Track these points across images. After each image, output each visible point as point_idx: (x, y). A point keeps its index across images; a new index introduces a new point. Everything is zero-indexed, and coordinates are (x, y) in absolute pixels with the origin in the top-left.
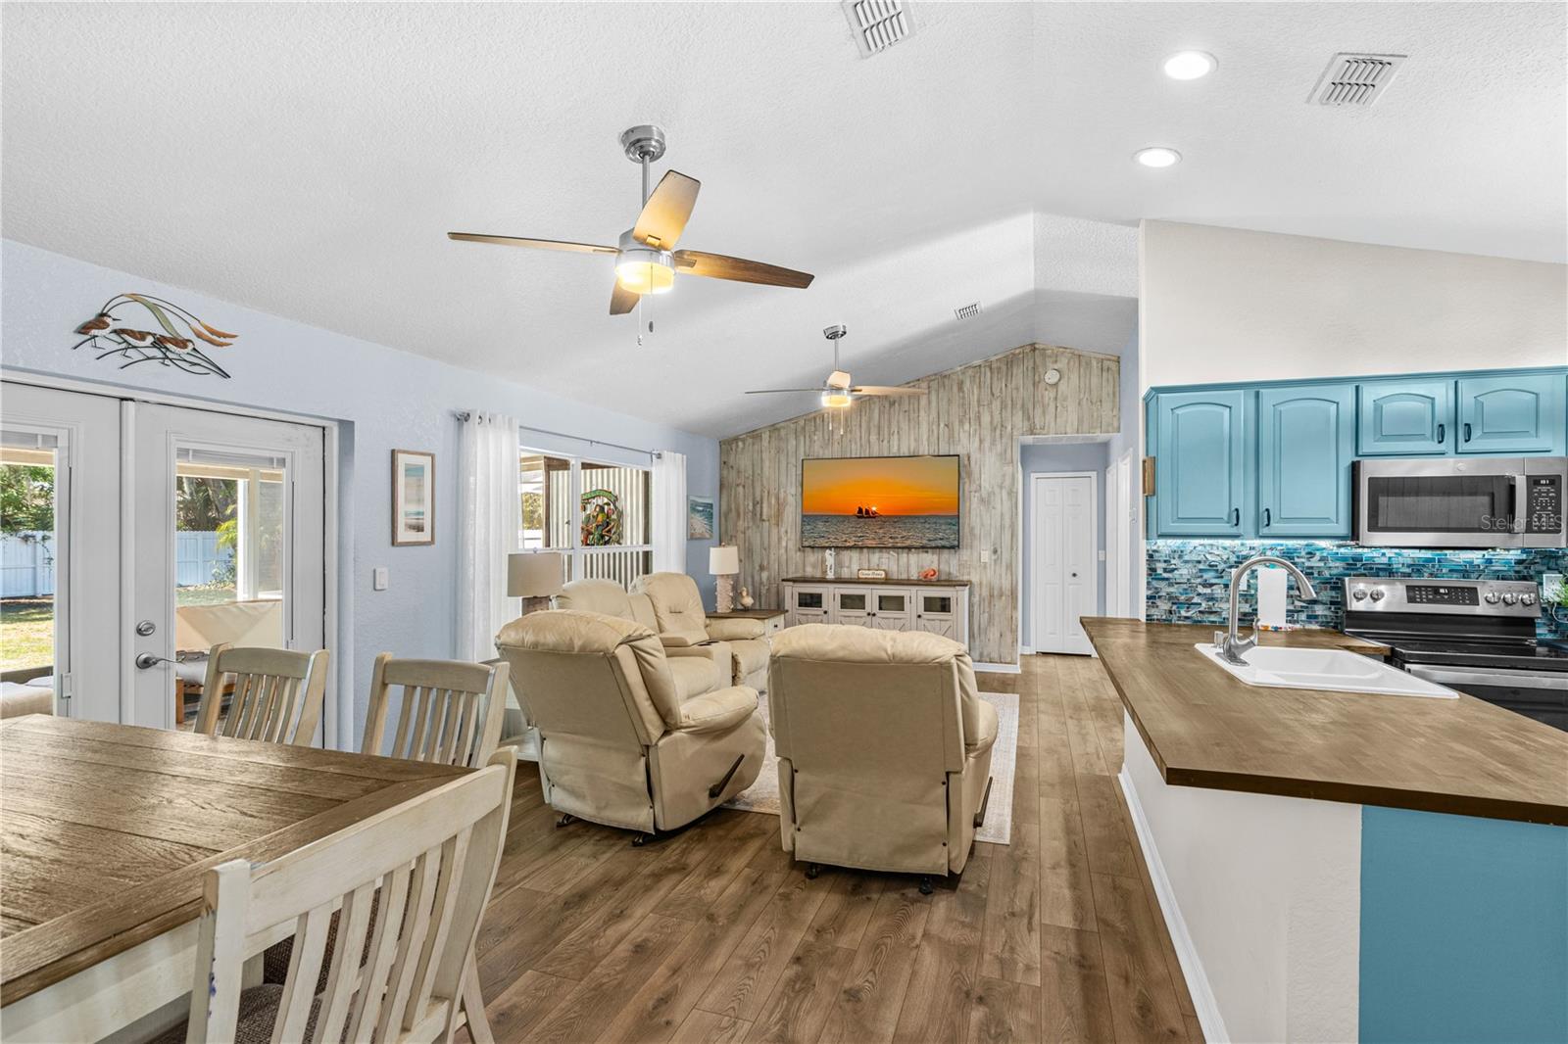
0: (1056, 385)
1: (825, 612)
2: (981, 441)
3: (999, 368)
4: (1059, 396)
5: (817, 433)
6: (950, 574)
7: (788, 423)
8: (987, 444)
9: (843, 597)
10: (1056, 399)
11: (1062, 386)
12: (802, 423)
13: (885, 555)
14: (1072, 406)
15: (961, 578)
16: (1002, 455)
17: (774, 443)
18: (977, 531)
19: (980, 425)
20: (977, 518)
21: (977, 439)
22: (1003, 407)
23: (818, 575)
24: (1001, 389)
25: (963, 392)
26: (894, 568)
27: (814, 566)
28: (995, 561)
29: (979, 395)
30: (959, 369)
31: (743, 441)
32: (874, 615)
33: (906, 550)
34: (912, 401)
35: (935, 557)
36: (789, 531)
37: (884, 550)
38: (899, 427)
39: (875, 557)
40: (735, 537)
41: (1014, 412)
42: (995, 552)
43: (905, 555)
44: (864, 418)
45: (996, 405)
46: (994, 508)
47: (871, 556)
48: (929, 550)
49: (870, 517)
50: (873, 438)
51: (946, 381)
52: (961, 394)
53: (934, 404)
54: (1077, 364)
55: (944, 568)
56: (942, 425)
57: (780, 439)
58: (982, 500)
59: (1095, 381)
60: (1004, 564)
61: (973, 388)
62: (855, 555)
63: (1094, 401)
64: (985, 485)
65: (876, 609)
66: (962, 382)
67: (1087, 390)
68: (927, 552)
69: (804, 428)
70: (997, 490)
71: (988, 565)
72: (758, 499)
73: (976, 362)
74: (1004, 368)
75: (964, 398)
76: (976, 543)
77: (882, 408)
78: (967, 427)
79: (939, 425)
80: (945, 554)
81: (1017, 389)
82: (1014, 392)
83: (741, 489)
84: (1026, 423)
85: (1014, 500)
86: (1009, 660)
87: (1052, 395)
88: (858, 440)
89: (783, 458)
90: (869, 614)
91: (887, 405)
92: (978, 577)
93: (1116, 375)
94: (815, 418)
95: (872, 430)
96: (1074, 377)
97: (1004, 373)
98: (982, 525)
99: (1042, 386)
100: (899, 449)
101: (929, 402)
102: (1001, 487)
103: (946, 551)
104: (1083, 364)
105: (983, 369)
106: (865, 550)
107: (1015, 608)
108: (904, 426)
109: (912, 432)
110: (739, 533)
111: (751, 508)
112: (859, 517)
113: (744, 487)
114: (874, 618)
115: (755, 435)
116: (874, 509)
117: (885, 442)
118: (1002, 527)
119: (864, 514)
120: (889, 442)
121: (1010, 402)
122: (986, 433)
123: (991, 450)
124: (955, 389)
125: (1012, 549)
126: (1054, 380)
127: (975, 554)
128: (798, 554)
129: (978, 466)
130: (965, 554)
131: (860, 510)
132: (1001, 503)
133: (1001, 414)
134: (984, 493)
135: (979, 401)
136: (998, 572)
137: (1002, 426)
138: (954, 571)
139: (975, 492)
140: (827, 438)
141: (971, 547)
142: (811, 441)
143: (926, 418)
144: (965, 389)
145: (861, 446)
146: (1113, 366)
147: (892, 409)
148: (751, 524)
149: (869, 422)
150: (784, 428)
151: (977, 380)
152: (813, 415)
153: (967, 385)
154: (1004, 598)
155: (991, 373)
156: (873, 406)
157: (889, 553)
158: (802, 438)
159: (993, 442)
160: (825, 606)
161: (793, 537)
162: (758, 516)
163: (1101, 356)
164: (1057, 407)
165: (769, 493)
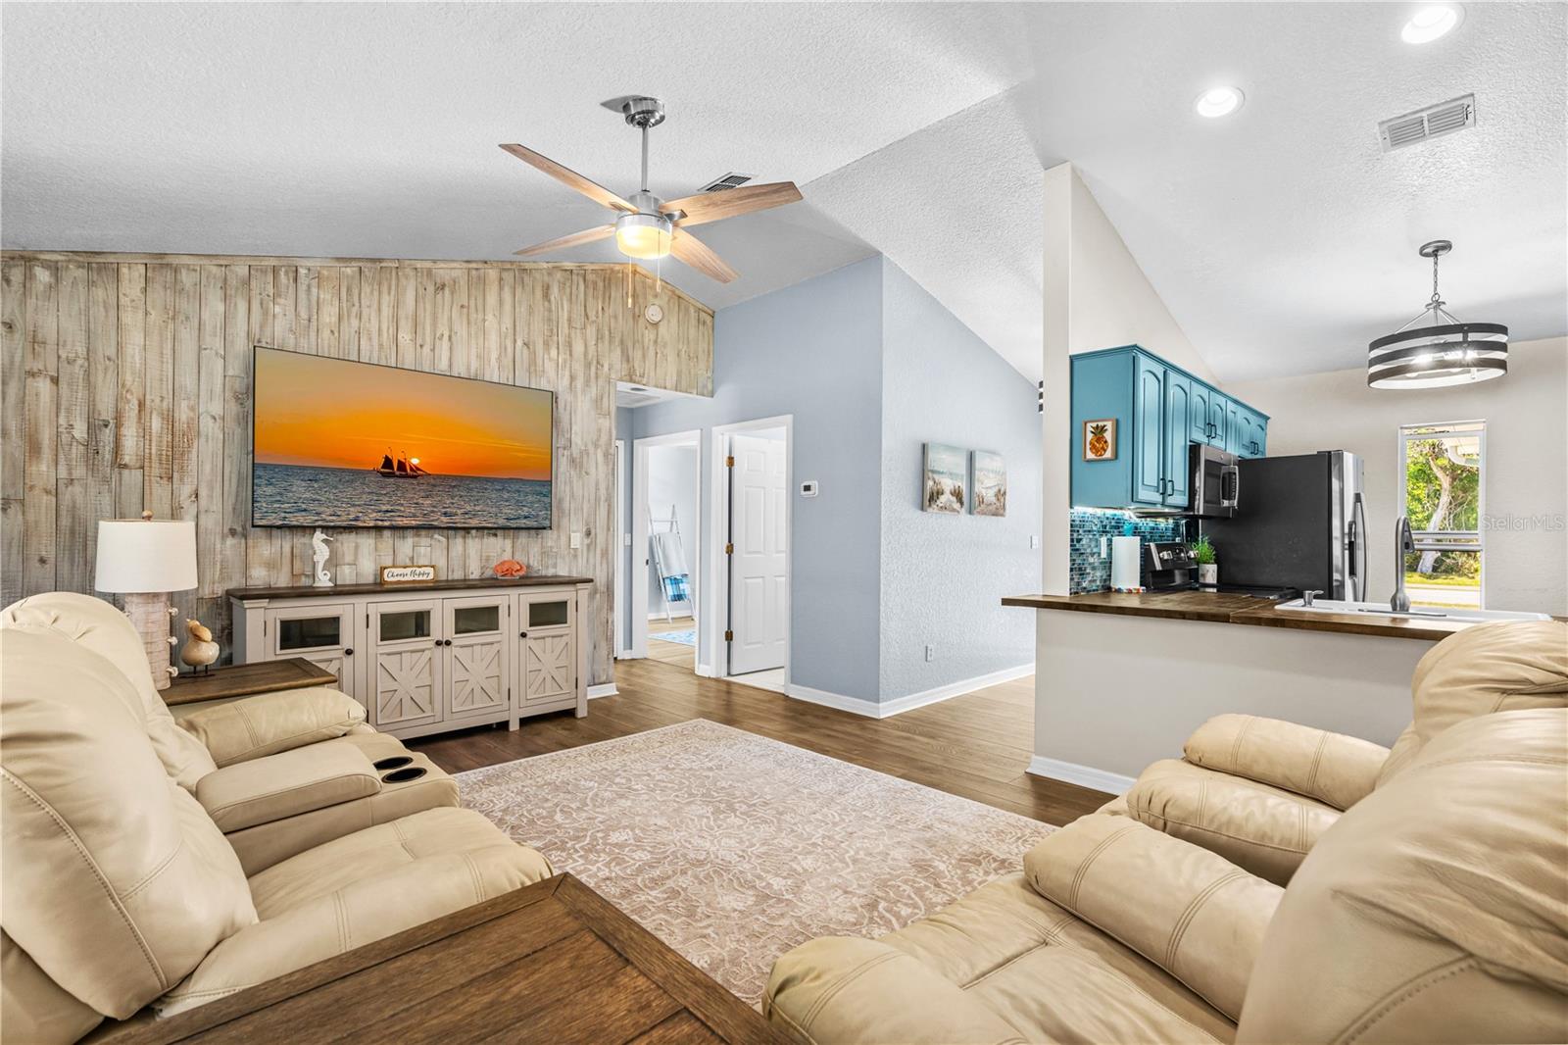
0: (656, 325)
1: (349, 652)
2: (572, 378)
3: (595, 283)
4: (659, 340)
5: (282, 301)
6: (528, 567)
7: (204, 261)
8: (579, 383)
9: (385, 618)
10: (656, 342)
11: (662, 329)
12: (243, 271)
13: (424, 541)
14: (672, 358)
15: (544, 573)
16: (598, 401)
17: (157, 294)
18: (566, 505)
19: (571, 355)
20: (568, 485)
21: (567, 373)
22: (599, 338)
23: (283, 581)
24: (597, 313)
25: (549, 301)
26: (442, 563)
27: (271, 565)
28: (588, 546)
29: (570, 312)
30: (545, 265)
31: (55, 269)
32: (448, 643)
33: (462, 533)
34: (473, 291)
35: (508, 543)
36: (203, 493)
37: (423, 533)
38: (451, 330)
39: (406, 545)
40: (22, 502)
41: (613, 347)
42: (588, 534)
43: (459, 541)
44: (385, 298)
45: (591, 331)
46: (587, 473)
47: (399, 543)
48: (499, 532)
49: (407, 476)
50: (405, 336)
51: (526, 278)
52: (546, 303)
53: (508, 307)
54: (677, 308)
55: (520, 557)
56: (519, 343)
57: (177, 288)
58: (573, 461)
59: (692, 332)
60: (598, 551)
61: (562, 300)
62: (366, 542)
63: (691, 355)
64: (577, 440)
65: (449, 633)
66: (548, 287)
67: (686, 342)
68: (496, 535)
69: (247, 282)
70: (591, 449)
71: (579, 554)
72: (106, 411)
73: (568, 265)
74: (600, 284)
75: (550, 310)
76: (565, 522)
77: (421, 291)
78: (554, 353)
79: (515, 341)
80: (523, 538)
81: (616, 317)
82: (612, 320)
83: (44, 386)
84: (625, 365)
85: (611, 466)
86: (604, 678)
87: (652, 337)
88: (375, 335)
89: (187, 336)
90: (438, 643)
91: (431, 289)
92: (567, 569)
93: (711, 332)
94: (275, 270)
95: (402, 323)
96: (674, 321)
97: (601, 293)
98: (572, 495)
99: (641, 321)
100: (450, 366)
101: (501, 302)
102: (596, 446)
103: (523, 533)
104: (682, 307)
105: (575, 277)
106: (387, 534)
107: (611, 608)
108: (461, 330)
109: (473, 342)
110: (36, 492)
111: (80, 431)
112: (384, 475)
113: (55, 381)
114: (447, 649)
115: (98, 264)
116: (415, 461)
117: (427, 349)
118: (597, 500)
119: (394, 470)
120: (433, 350)
121: (607, 333)
122: (579, 368)
123: (583, 391)
124: (539, 293)
125: (608, 529)
126: (656, 319)
127: (564, 539)
128: (230, 541)
129: (568, 412)
130: (550, 537)
131: (388, 463)
132: (597, 468)
133: (596, 345)
134: (575, 452)
135: (569, 320)
136: (591, 561)
137: (598, 363)
138: (535, 563)
139: (565, 449)
140: (304, 315)
141: (559, 526)
142: (265, 312)
143: (496, 326)
144: (552, 299)
145: (381, 346)
146: (708, 319)
147: (439, 296)
148: (79, 472)
149: (397, 305)
150: (187, 267)
151: (568, 290)
152: (273, 262)
153: (555, 291)
154: (598, 596)
155: (586, 287)
156: (403, 281)
157: (432, 537)
158: (242, 307)
159: (587, 383)
160: (346, 641)
161: (217, 506)
162: (108, 457)
163: (700, 306)
164: (657, 353)
165: (141, 405)
